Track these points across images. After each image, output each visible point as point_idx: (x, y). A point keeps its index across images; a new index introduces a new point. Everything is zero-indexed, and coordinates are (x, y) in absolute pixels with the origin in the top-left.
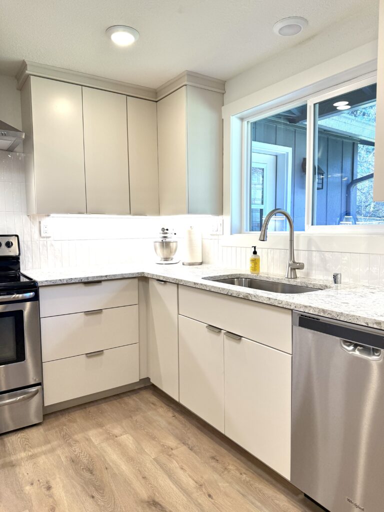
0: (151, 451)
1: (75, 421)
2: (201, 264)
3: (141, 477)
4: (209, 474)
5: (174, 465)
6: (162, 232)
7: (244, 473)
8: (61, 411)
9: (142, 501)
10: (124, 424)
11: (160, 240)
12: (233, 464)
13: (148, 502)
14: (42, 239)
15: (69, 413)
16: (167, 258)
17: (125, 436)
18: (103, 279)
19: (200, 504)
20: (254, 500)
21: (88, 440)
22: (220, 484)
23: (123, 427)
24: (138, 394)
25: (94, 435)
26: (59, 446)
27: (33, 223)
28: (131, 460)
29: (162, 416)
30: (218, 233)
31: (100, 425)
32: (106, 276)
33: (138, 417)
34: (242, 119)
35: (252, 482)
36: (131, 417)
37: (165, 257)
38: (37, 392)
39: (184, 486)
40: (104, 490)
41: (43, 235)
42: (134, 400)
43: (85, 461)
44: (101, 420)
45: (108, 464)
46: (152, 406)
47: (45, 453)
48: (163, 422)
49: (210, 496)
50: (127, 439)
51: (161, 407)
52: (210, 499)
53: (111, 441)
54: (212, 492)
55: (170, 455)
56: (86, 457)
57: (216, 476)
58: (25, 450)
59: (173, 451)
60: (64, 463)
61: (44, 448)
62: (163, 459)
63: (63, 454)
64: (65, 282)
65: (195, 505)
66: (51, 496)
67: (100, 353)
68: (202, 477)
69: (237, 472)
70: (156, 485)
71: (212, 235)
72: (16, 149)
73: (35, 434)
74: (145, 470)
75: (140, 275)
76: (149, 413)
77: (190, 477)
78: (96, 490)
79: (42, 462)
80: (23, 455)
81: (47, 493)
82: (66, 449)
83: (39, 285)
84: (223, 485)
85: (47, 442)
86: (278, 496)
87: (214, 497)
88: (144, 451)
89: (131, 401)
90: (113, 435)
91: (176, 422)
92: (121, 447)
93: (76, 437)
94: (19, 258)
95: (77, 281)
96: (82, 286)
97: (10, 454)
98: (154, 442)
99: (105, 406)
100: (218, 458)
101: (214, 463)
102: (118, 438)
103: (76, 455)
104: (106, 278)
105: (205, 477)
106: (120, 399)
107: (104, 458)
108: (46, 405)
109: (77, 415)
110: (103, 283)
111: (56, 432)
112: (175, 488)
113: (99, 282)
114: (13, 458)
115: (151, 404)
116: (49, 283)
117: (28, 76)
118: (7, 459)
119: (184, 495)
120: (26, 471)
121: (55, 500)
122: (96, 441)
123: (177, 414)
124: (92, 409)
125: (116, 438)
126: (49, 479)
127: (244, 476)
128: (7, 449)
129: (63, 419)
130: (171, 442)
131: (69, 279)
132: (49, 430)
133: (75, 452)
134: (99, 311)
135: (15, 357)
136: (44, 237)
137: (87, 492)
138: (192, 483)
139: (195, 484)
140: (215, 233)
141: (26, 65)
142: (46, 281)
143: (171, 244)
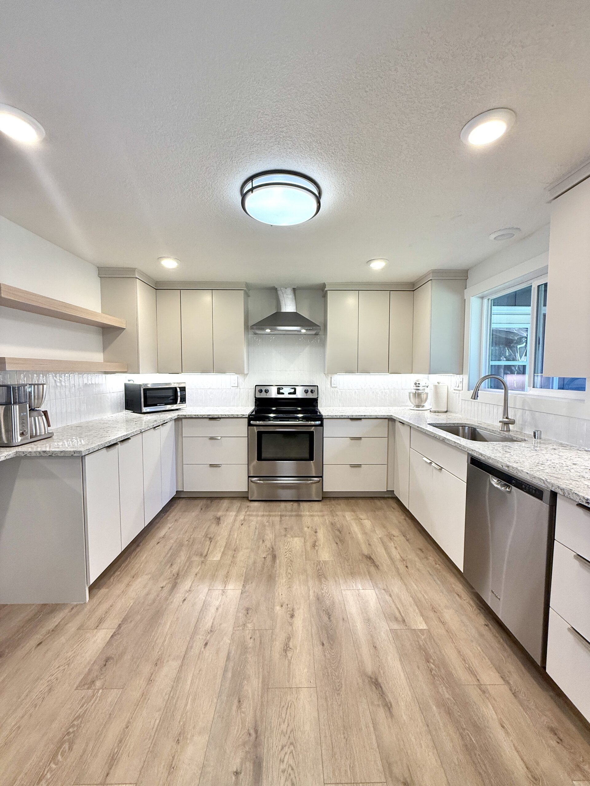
0: (379, 533)
1: (340, 505)
2: (446, 412)
3: (368, 544)
4: (412, 556)
5: (391, 545)
6: (415, 386)
7: (439, 565)
8: (334, 497)
9: (363, 555)
10: (369, 515)
11: (414, 391)
12: (432, 557)
13: (367, 556)
14: (332, 388)
15: (338, 500)
16: (418, 406)
17: (367, 521)
18: (363, 417)
19: (398, 568)
20: (436, 579)
21: (344, 516)
22: (417, 564)
23: (368, 516)
24: (385, 500)
25: (349, 516)
26: (327, 515)
27: (327, 378)
28: (365, 533)
29: (396, 517)
30: (459, 389)
31: (354, 511)
32: (365, 416)
33: (380, 513)
34: (482, 298)
35: (441, 571)
36: (375, 511)
37: (417, 404)
38: (319, 482)
39: (392, 556)
40: (344, 542)
41: (332, 386)
42: (381, 503)
43: (338, 526)
44: (355, 508)
45: (351, 531)
46: (392, 509)
47: (318, 516)
48: (395, 521)
49: (407, 567)
50: (368, 523)
51: (398, 511)
52: (406, 569)
53: (357, 521)
54: (409, 565)
55: (391, 539)
56: (340, 524)
57: (417, 559)
58: (309, 511)
59: (394, 538)
61: (319, 513)
62: (386, 539)
63: (328, 519)
64: (339, 417)
65: (395, 567)
66: (316, 536)
67: (359, 466)
68: (407, 556)
69: (434, 562)
70: (375, 550)
71: (454, 390)
72: (320, 333)
73: (316, 505)
74: (371, 541)
75: (389, 417)
76: (388, 513)
77: (399, 553)
79: (316, 519)
80: (308, 513)
81: (314, 534)
82: (331, 517)
83: (324, 417)
84: (419, 565)
85: (321, 511)
86: (457, 584)
87: (409, 568)
88: (376, 532)
89: (379, 503)
90: (360, 518)
91: (404, 523)
92: (362, 526)
93: (338, 513)
94: (317, 400)
95: (346, 417)
96: (349, 420)
97: (301, 511)
98: (384, 529)
99: (360, 501)
100: (423, 550)
101: (419, 552)
102: (362, 520)
103: (335, 522)
104: (365, 417)
105: (410, 557)
106: (372, 500)
107: (350, 527)
108: (324, 490)
109: (342, 502)
110: (362, 420)
111: (328, 507)
112: (386, 555)
113: (360, 419)
114: (302, 513)
115: (392, 508)
116: (329, 417)
117: (327, 291)
118: (300, 513)
119: (390, 561)
120: (307, 520)
121: (317, 538)
122: (348, 518)
123: (407, 519)
124: (353, 501)
125: (361, 520)
126: (317, 528)
127: (438, 565)
128: (300, 508)
129: (333, 502)
130: (395, 532)
131: (341, 415)
132: (324, 505)
133: (335, 520)
134: (360, 438)
135: (308, 458)
136: (332, 387)
138: (398, 557)
139: (400, 558)
140: (457, 388)
141: (326, 285)
142: (328, 415)
143: (422, 395)
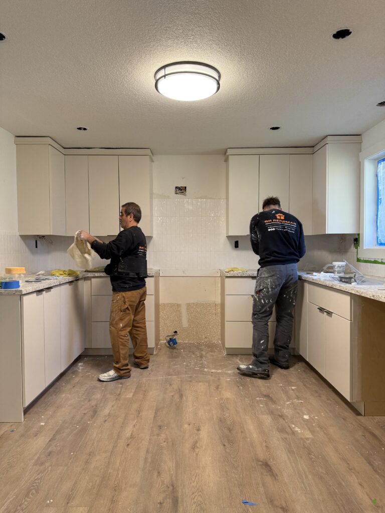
60: (214, 419)
78: (229, 442)
137: (222, 441)
